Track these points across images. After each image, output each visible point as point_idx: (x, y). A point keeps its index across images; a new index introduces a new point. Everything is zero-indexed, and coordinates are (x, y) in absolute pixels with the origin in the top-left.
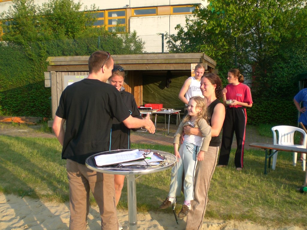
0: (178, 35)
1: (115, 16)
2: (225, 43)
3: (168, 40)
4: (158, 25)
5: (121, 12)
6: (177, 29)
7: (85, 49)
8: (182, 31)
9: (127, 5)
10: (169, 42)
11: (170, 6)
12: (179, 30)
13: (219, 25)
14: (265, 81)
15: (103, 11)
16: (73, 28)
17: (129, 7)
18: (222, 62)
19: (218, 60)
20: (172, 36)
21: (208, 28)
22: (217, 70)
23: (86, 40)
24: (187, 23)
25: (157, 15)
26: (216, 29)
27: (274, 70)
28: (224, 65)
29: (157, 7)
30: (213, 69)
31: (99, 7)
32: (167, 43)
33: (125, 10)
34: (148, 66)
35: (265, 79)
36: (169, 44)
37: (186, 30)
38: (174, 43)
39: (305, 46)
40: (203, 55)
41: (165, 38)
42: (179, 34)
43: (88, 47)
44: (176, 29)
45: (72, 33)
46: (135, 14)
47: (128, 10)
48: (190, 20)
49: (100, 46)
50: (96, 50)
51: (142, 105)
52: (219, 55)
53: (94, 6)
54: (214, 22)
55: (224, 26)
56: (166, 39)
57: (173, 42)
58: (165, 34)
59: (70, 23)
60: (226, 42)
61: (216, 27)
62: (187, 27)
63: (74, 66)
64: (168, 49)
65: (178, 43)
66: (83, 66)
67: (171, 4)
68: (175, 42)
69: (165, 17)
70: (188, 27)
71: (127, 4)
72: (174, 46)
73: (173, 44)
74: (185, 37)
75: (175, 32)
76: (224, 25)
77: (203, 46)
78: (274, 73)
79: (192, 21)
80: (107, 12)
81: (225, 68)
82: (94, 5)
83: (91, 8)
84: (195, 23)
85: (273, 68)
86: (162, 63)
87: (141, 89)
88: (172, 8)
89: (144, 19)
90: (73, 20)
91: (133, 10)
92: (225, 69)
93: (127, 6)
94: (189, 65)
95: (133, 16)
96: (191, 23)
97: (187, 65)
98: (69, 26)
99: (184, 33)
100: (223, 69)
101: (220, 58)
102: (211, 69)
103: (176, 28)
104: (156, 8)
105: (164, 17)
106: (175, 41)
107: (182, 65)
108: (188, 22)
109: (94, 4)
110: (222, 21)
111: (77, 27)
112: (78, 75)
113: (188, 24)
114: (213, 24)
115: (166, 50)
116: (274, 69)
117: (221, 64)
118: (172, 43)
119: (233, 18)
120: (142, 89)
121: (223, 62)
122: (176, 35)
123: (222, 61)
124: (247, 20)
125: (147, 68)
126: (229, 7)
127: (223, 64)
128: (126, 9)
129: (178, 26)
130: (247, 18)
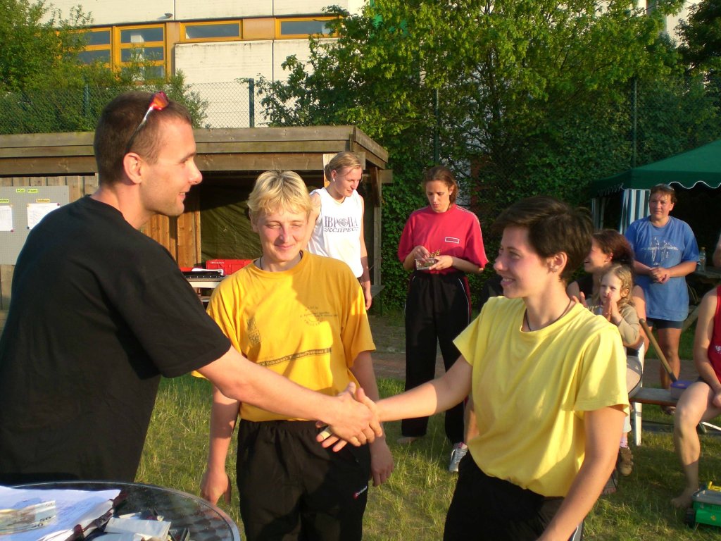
0: (289, 82)
1: (138, 40)
2: (409, 104)
3: (264, 96)
4: (244, 63)
5: (154, 30)
6: (287, 67)
7: (49, 119)
8: (299, 73)
9: (166, 15)
10: (267, 101)
11: (273, 17)
12: (292, 70)
13: (394, 58)
14: (509, 198)
15: (109, 29)
16: (20, 64)
17: (172, 18)
18: (401, 153)
19: (392, 147)
20: (275, 86)
21: (366, 66)
22: (390, 172)
23: (54, 95)
24: (312, 51)
25: (242, 39)
26: (386, 69)
27: (532, 171)
28: (407, 159)
29: (241, 19)
30: (379, 168)
31: (90, 13)
32: (263, 104)
33: (163, 26)
34: (209, 162)
35: (510, 195)
36: (268, 105)
37: (310, 70)
38: (281, 104)
39: (606, 111)
40: (355, 131)
41: (256, 89)
42: (293, 80)
43: (58, 113)
44: (284, 68)
45: (18, 77)
46: (187, 37)
47: (170, 27)
48: (321, 46)
49: (88, 109)
50: (78, 120)
51: (200, 261)
52: (395, 134)
53: (78, 12)
54: (380, 49)
55: (405, 59)
56: (260, 92)
57: (278, 100)
58: (256, 79)
59: (14, 51)
60: (412, 102)
61: (385, 62)
62: (312, 62)
63: (12, 161)
64: (265, 118)
65: (291, 104)
66: (35, 161)
67: (276, 14)
68: (284, 101)
69: (262, 44)
70: (316, 62)
71: (167, 12)
72: (281, 112)
73: (277, 105)
74: (308, 89)
75: (284, 76)
76: (407, 57)
77: (353, 109)
78: (530, 179)
79: (325, 46)
80: (117, 31)
81: (409, 167)
82: (78, 9)
83: (71, 14)
84: (332, 53)
85: (527, 166)
86: (246, 153)
87: (196, 223)
88: (278, 22)
89: (210, 50)
90: (20, 44)
91: (182, 26)
92: (408, 171)
93: (169, 15)
94: (318, 157)
95: (182, 41)
96: (322, 52)
97: (313, 157)
98: (11, 59)
99: (305, 79)
100: (405, 170)
101: (397, 141)
102: (375, 170)
103: (284, 66)
104: (239, 22)
105: (258, 44)
106: (284, 98)
107: (299, 157)
108: (315, 50)
109: (79, 6)
110: (400, 48)
111: (32, 62)
112: (22, 184)
113: (314, 54)
114: (380, 55)
115: (261, 120)
116: (529, 169)
117: (399, 158)
118: (275, 102)
119: (429, 39)
120: (199, 221)
121: (405, 153)
122: (286, 84)
123: (401, 149)
124: (465, 48)
125: (206, 165)
126: (418, 12)
127: (405, 157)
128: (165, 22)
129: (290, 61)
130: (463, 43)
